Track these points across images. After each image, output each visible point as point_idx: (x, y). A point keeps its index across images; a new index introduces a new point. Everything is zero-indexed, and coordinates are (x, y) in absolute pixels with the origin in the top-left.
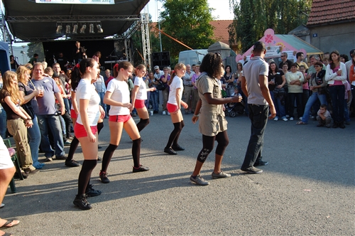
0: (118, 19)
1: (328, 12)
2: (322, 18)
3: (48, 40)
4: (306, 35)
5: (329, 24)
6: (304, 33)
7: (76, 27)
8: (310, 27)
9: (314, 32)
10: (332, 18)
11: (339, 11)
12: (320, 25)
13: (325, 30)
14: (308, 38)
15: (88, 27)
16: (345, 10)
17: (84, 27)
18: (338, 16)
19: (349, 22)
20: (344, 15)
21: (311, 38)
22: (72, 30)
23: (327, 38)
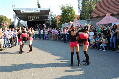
0: (43, 16)
1: (96, 14)
2: (94, 16)
3: (28, 21)
4: (90, 20)
5: (95, 17)
6: (89, 20)
7: (32, 18)
8: (91, 18)
9: (92, 19)
10: (96, 16)
11: (99, 14)
12: (93, 18)
13: (95, 19)
14: (90, 21)
15: (35, 18)
16: (100, 14)
17: (34, 18)
18: (98, 15)
19: (100, 17)
20: (99, 15)
21: (91, 21)
22: (31, 18)
23: (95, 21)
